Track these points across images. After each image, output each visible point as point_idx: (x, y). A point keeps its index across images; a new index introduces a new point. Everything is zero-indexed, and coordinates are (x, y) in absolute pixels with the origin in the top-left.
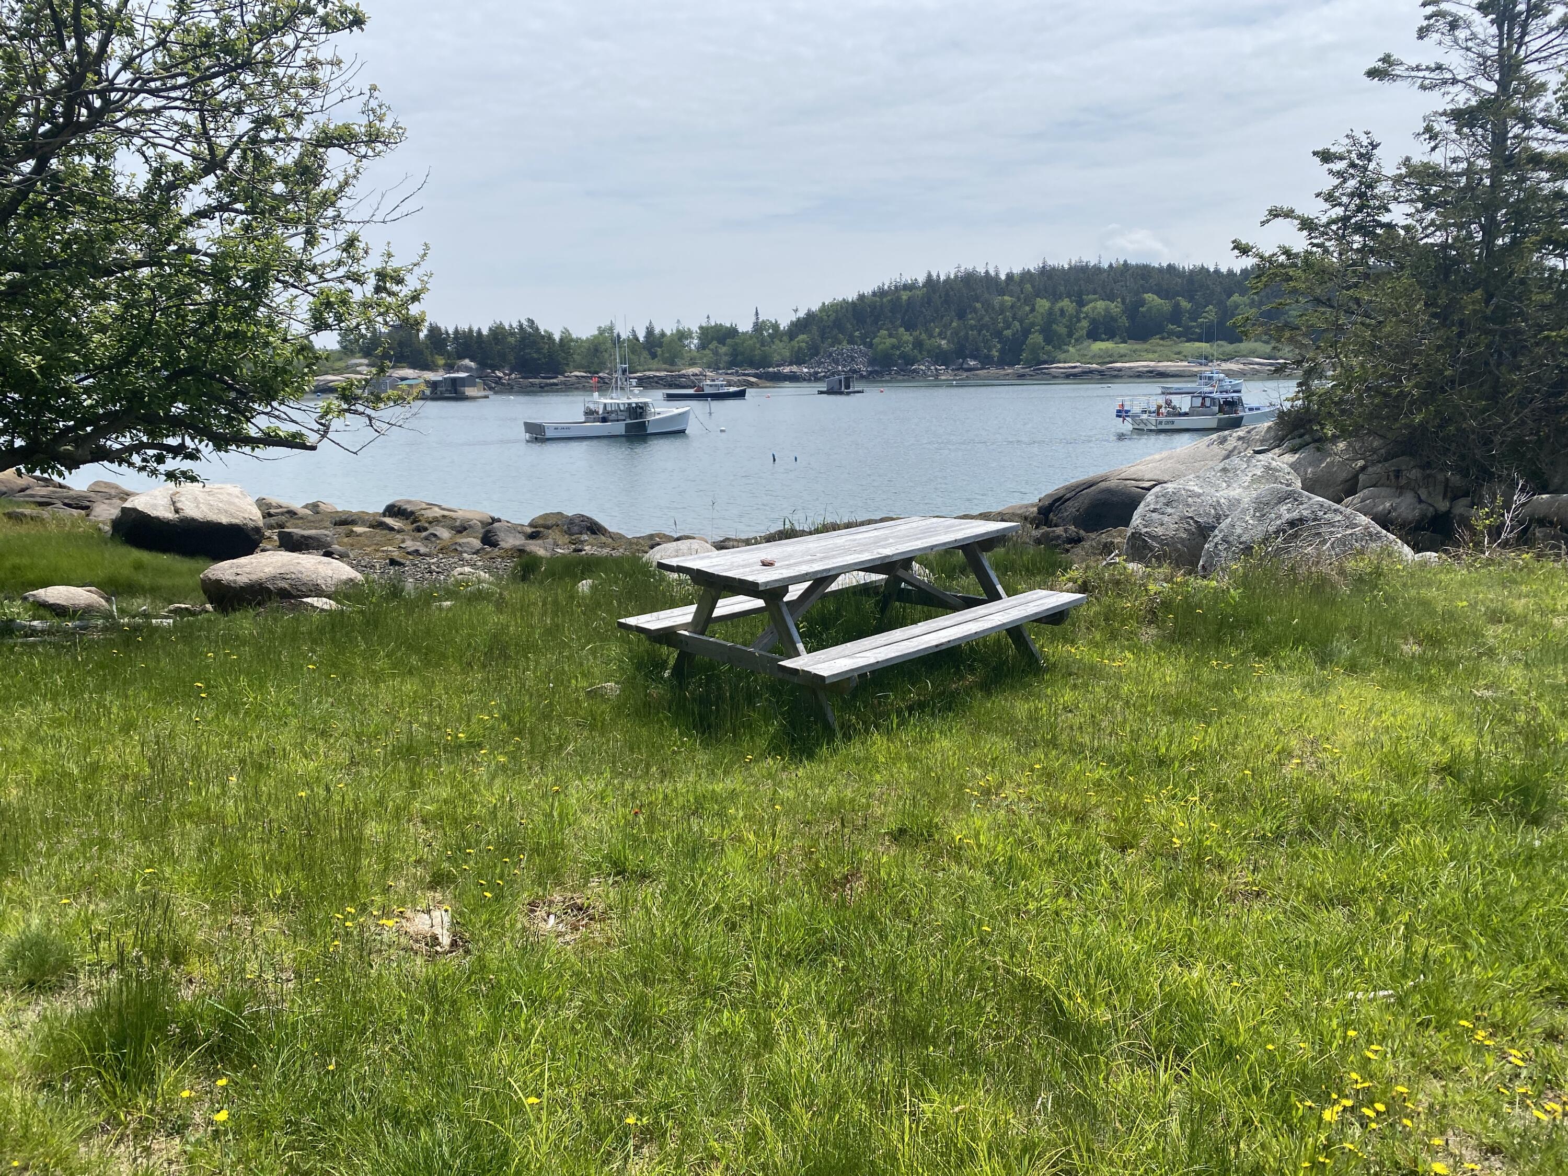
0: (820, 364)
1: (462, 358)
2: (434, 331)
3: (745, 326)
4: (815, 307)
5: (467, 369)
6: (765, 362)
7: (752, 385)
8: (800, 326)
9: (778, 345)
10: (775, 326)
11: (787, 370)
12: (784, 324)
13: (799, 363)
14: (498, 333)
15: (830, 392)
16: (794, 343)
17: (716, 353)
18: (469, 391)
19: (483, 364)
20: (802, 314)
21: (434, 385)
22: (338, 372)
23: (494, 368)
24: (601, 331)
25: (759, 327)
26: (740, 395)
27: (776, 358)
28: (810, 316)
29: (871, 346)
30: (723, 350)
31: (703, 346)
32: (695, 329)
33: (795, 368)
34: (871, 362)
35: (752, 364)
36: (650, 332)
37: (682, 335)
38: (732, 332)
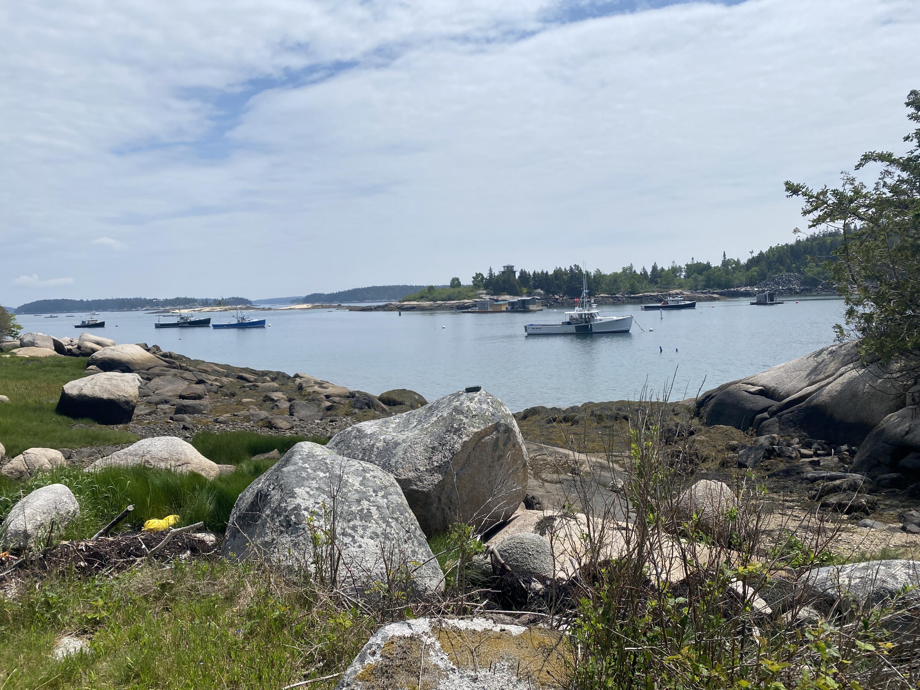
0: (766, 285)
1: (536, 288)
2: (523, 273)
3: (716, 262)
4: (765, 250)
5: (539, 294)
6: (728, 285)
8: (753, 262)
9: (738, 274)
10: (737, 263)
11: (743, 289)
12: (744, 261)
13: (752, 285)
14: (558, 273)
15: (758, 303)
16: (749, 273)
17: (695, 279)
18: (532, 307)
19: (547, 292)
20: (755, 254)
21: (512, 304)
23: (554, 293)
24: (625, 270)
25: (726, 263)
26: (692, 306)
27: (737, 282)
28: (761, 254)
29: (803, 273)
30: (700, 278)
31: (687, 276)
32: (683, 266)
33: (748, 288)
34: (803, 283)
35: (719, 286)
36: (654, 268)
37: (675, 270)
38: (708, 266)
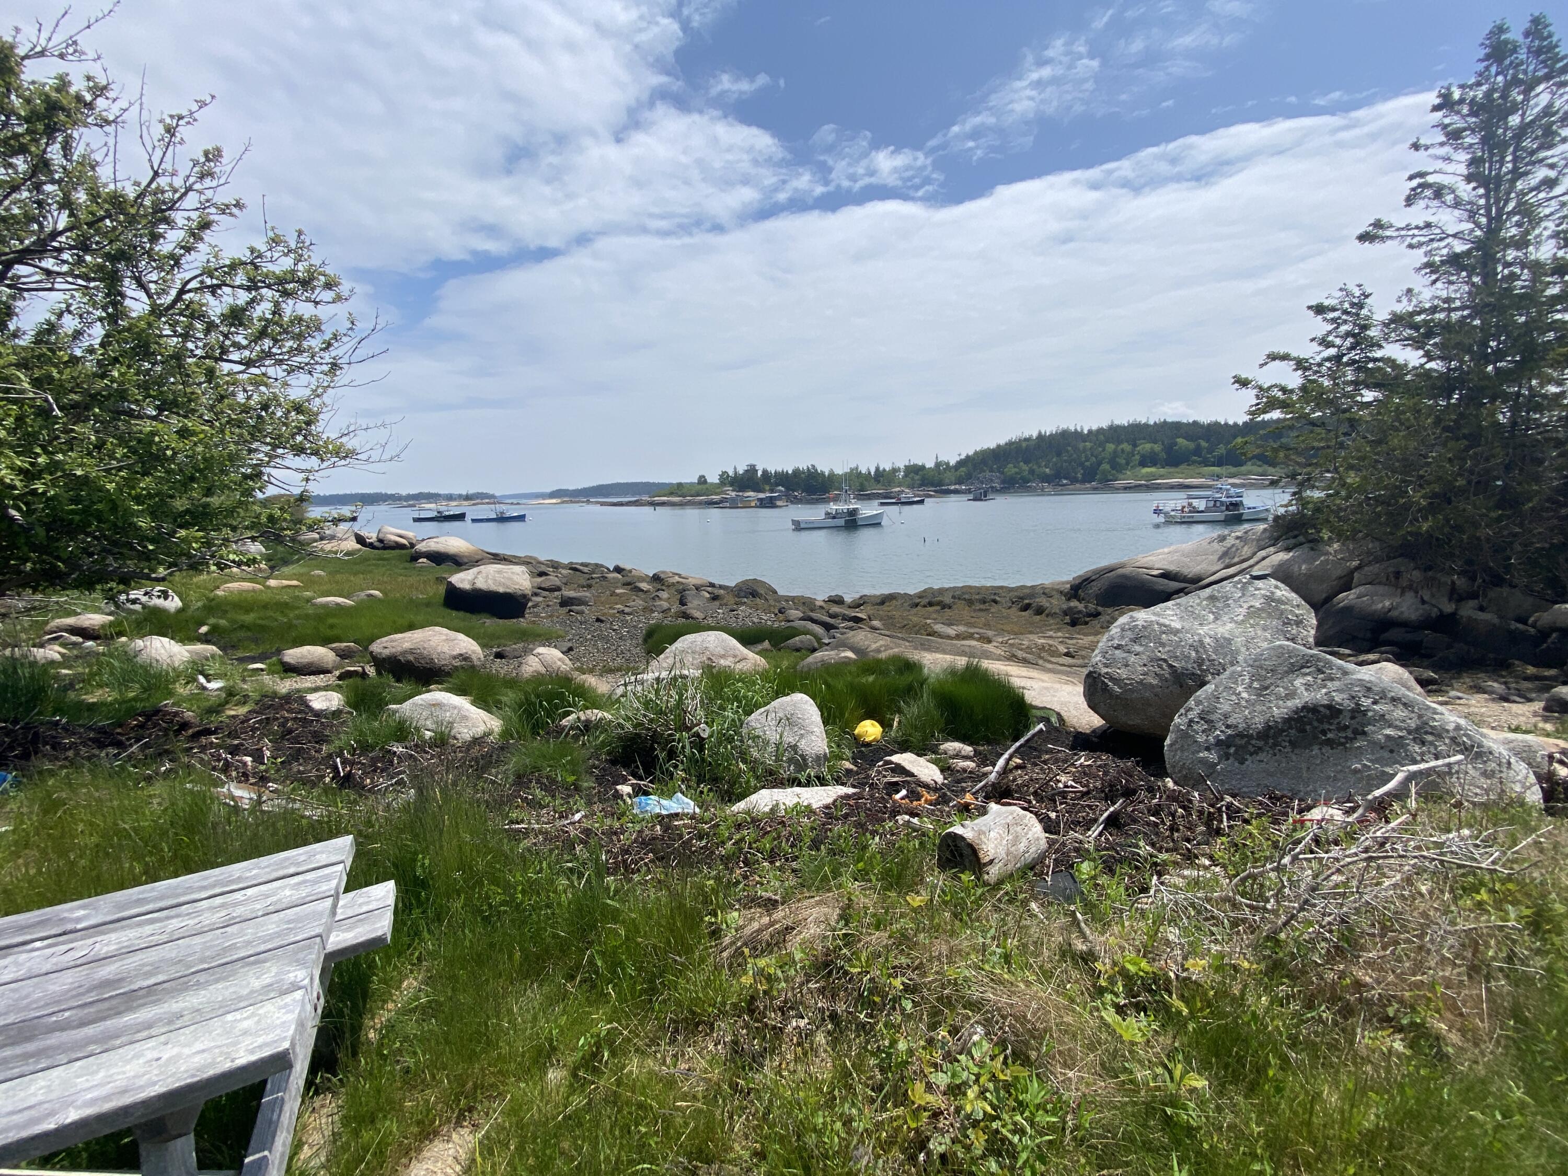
0: (972, 484)
1: (778, 485)
2: (765, 472)
3: (930, 464)
4: (971, 453)
5: (780, 491)
6: (940, 484)
7: (931, 496)
8: (961, 463)
9: (948, 474)
10: (947, 464)
11: (953, 487)
12: (952, 462)
13: (960, 483)
14: (797, 472)
15: (975, 499)
16: (958, 473)
17: (913, 479)
18: (779, 503)
19: (788, 489)
20: (963, 457)
21: (761, 500)
22: (717, 494)
23: (794, 491)
24: (852, 470)
25: (938, 465)
26: (922, 502)
27: (947, 481)
28: (968, 457)
29: (1003, 473)
30: (917, 477)
31: (906, 476)
32: (902, 467)
33: (957, 487)
34: (1003, 482)
35: (933, 485)
36: (877, 469)
37: (895, 470)
38: (923, 467)
